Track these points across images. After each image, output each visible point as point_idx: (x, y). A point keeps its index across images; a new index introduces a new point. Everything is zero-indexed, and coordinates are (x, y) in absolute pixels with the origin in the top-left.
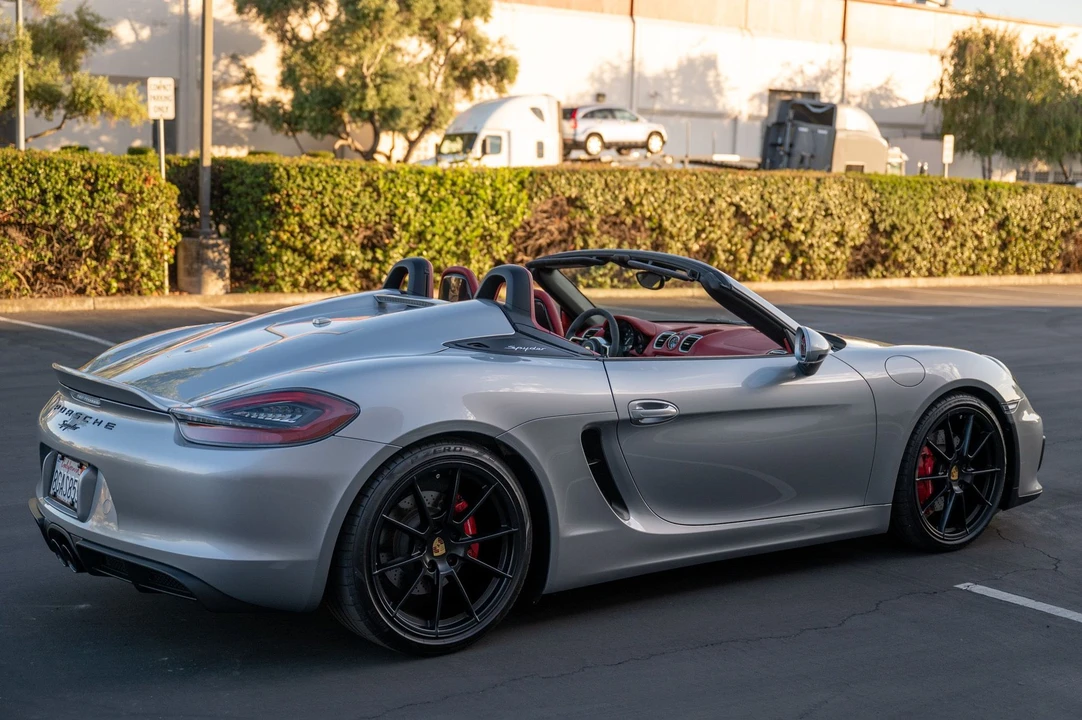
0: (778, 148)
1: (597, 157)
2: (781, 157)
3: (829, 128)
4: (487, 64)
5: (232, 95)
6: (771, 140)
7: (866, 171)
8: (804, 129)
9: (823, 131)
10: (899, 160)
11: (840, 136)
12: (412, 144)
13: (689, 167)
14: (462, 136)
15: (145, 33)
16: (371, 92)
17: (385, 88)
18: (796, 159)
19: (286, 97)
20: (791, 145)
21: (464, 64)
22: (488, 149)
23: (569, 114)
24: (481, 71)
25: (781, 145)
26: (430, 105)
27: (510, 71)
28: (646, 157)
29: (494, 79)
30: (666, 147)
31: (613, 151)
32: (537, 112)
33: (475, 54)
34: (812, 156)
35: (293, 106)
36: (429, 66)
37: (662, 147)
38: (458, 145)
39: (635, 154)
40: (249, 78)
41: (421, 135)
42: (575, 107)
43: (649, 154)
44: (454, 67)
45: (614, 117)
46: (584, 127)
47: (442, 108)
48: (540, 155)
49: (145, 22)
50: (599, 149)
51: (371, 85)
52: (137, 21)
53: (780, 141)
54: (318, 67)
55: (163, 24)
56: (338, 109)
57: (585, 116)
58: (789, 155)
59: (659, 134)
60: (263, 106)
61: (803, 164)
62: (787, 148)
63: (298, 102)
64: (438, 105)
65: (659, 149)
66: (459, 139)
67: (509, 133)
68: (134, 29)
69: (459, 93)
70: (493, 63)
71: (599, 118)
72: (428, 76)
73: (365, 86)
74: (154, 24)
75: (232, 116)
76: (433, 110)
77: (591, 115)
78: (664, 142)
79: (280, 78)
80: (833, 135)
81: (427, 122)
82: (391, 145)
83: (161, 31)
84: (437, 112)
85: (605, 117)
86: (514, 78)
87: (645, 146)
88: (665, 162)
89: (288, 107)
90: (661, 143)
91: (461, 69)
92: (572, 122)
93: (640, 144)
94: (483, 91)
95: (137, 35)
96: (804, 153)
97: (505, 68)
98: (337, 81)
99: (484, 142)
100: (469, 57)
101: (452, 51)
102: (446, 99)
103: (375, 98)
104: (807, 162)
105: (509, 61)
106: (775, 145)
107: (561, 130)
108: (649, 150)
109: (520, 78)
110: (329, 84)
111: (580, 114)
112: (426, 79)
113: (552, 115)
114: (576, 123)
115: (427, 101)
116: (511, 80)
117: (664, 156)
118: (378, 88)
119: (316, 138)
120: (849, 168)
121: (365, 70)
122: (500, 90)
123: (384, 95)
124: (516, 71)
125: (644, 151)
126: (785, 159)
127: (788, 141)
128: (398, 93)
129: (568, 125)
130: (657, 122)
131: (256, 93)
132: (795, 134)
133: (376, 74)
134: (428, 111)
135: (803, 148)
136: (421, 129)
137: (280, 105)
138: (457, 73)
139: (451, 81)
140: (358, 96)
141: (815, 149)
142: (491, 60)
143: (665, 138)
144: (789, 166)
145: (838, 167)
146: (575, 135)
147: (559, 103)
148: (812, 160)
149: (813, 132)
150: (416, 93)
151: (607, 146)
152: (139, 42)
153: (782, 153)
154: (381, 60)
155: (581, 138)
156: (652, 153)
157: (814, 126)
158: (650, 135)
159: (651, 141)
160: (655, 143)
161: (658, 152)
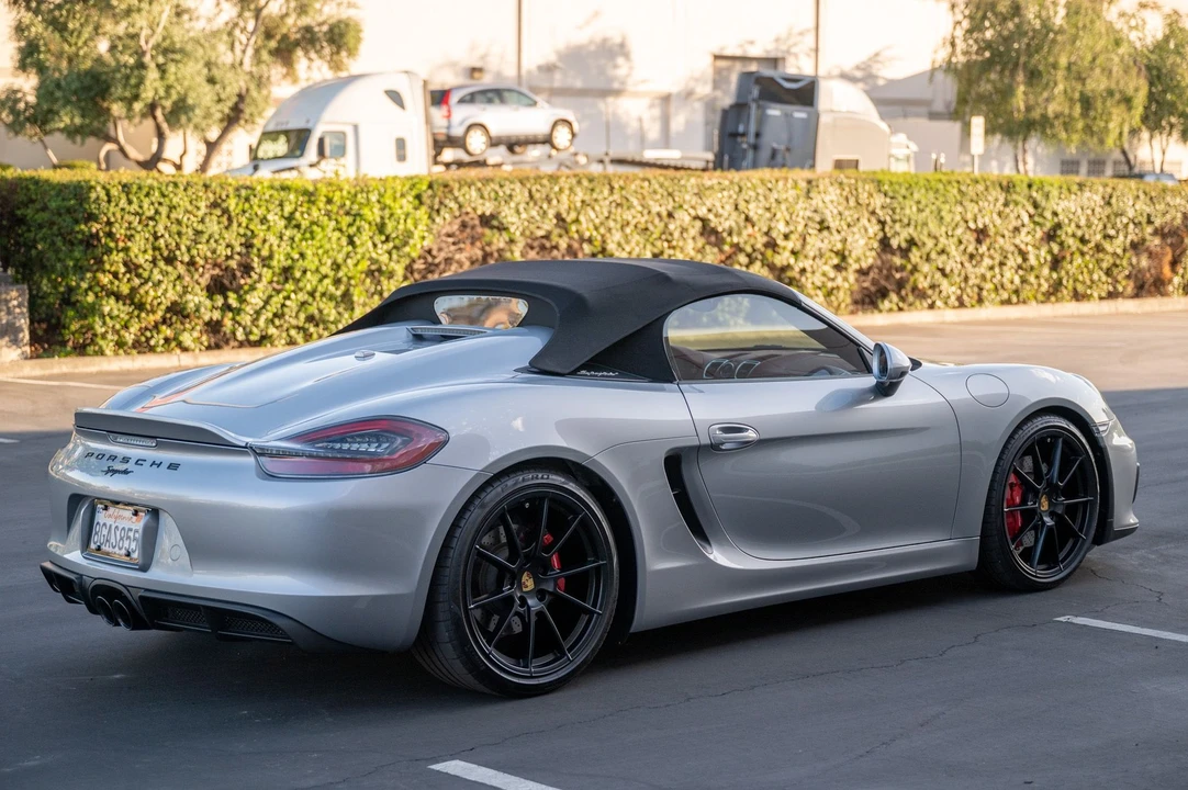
0: (739, 139)
1: (481, 158)
2: (745, 150)
3: (808, 109)
4: (316, 29)
6: (730, 129)
7: (862, 167)
8: (775, 111)
9: (800, 114)
10: (907, 152)
11: (824, 119)
12: (211, 146)
13: (611, 169)
14: (286, 133)
16: (152, 74)
17: (172, 68)
18: (765, 154)
19: (27, 84)
20: (758, 135)
21: (284, 30)
22: (327, 151)
23: (440, 98)
24: (309, 39)
25: (743, 135)
26: (236, 91)
27: (350, 39)
28: (550, 156)
29: (327, 51)
30: (576, 141)
31: (502, 149)
32: (395, 97)
33: (299, 15)
34: (788, 149)
35: (38, 97)
36: (230, 34)
37: (572, 141)
38: (281, 147)
39: (535, 153)
41: (225, 132)
42: (446, 88)
43: (554, 152)
44: (269, 35)
45: (502, 101)
46: (462, 115)
47: (254, 93)
48: (402, 157)
50: (483, 147)
51: (152, 65)
53: (741, 129)
54: (73, 40)
56: (104, 99)
57: (462, 101)
58: (755, 147)
59: (569, 124)
61: (774, 160)
62: (751, 139)
63: (44, 92)
64: (248, 90)
65: (568, 144)
66: (283, 139)
67: (356, 128)
69: (277, 71)
70: (325, 28)
71: (482, 102)
72: (232, 47)
73: (141, 66)
76: (241, 97)
77: (471, 99)
78: (574, 135)
79: (17, 57)
80: (814, 121)
81: (232, 114)
82: (182, 147)
84: (248, 100)
85: (490, 101)
86: (356, 49)
87: (548, 140)
88: (577, 163)
89: (32, 99)
90: (570, 137)
91: (278, 37)
92: (444, 109)
93: (541, 138)
94: (312, 69)
96: (775, 145)
97: (342, 35)
98: (99, 60)
99: (321, 142)
100: (290, 21)
101: (265, 12)
102: (260, 82)
103: (158, 84)
104: (779, 158)
105: (347, 25)
106: (735, 135)
107: (428, 121)
108: (553, 147)
109: (363, 48)
110: (88, 64)
111: (454, 98)
112: (229, 53)
113: (415, 100)
114: (449, 111)
115: (235, 84)
116: (352, 53)
117: (576, 154)
118: (162, 69)
119: (74, 142)
120: (839, 165)
121: (142, 43)
122: (336, 66)
123: (171, 78)
124: (359, 40)
125: (547, 147)
126: (750, 154)
127: (752, 129)
128: (189, 74)
129: (438, 114)
130: (565, 107)
132: (762, 119)
133: (157, 47)
134: (235, 99)
135: (773, 138)
136: (225, 124)
137: (19, 95)
138: (273, 44)
139: (265, 55)
140: (133, 81)
141: (790, 139)
142: (320, 24)
143: (576, 129)
144: (755, 165)
145: (824, 164)
146: (449, 127)
147: (425, 83)
148: (787, 154)
149: (787, 116)
150: (216, 72)
151: (494, 143)
153: (745, 146)
154: (165, 28)
155: (458, 131)
156: (557, 150)
157: (788, 108)
158: (555, 124)
159: (555, 134)
160: (562, 137)
161: (566, 149)
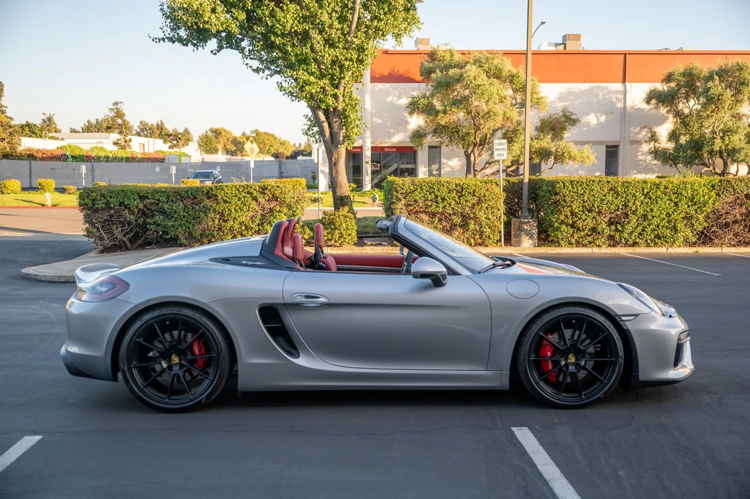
5: (646, 147)
15: (603, 119)
16: (719, 141)
19: (670, 146)
35: (674, 151)
40: (653, 138)
49: (602, 113)
51: (719, 137)
52: (599, 113)
54: (690, 129)
55: (612, 113)
56: (701, 150)
60: (660, 151)
68: (597, 117)
73: (714, 138)
74: (607, 113)
75: (649, 158)
79: (668, 136)
82: (736, 169)
83: (611, 116)
89: (672, 152)
95: (598, 120)
98: (704, 135)
103: (721, 144)
118: (722, 138)
119: (687, 167)
121: (715, 129)
128: (736, 140)
131: (657, 145)
133: (721, 130)
137: (667, 150)
140: (710, 143)
152: (599, 123)
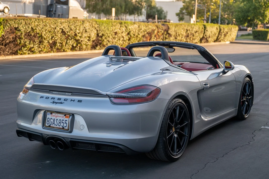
0: (51, 12)
2: (52, 14)
3: (67, 6)
6: (49, 10)
8: (59, 6)
9: (65, 7)
10: (86, 15)
11: (70, 8)
18: (57, 15)
20: (55, 11)
25: (52, 11)
28: (4, 15)
34: (62, 14)
37: (8, 12)
43: (4, 14)
53: (51, 10)
58: (55, 14)
59: (7, 7)
61: (59, 16)
62: (54, 12)
65: (7, 12)
78: (9, 10)
80: (69, 8)
88: (10, 16)
90: (8, 10)
93: (1, 11)
96: (59, 13)
104: (60, 16)
106: (50, 11)
108: (4, 12)
117: (10, 14)
120: (74, 18)
125: (3, 13)
126: (54, 15)
127: (54, 10)
130: (7, 4)
132: (56, 7)
141: (63, 12)
143: (9, 9)
144: (55, 17)
145: (71, 17)
148: (62, 16)
149: (62, 7)
153: (52, 13)
156: (5, 13)
157: (62, 6)
158: (5, 8)
159: (5, 10)
160: (6, 10)
161: (7, 13)
